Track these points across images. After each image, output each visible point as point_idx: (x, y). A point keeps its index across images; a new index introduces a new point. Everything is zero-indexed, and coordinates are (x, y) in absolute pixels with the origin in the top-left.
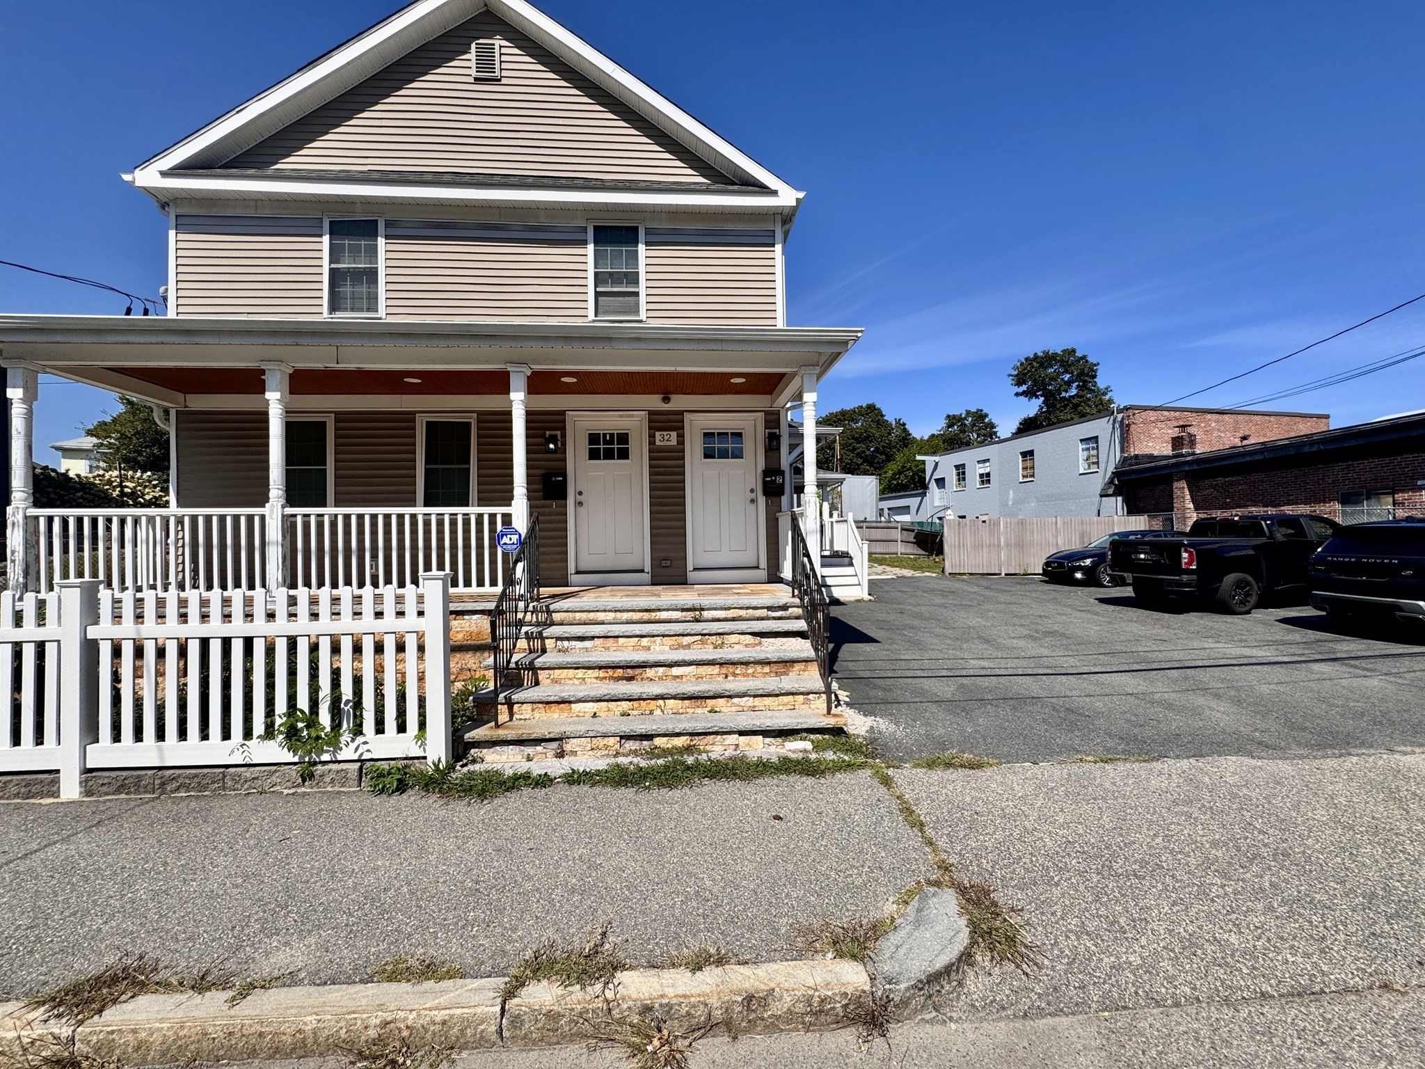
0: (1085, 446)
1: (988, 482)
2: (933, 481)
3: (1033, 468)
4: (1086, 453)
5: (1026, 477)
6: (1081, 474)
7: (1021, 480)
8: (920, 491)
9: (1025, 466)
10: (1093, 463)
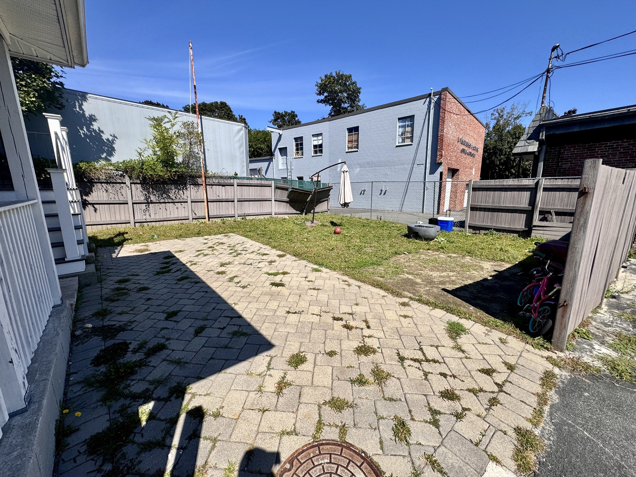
0: (401, 124)
1: (321, 151)
2: (277, 150)
3: (357, 141)
4: (401, 130)
5: (351, 148)
6: (397, 146)
7: (347, 151)
8: (268, 157)
9: (350, 139)
10: (407, 138)
